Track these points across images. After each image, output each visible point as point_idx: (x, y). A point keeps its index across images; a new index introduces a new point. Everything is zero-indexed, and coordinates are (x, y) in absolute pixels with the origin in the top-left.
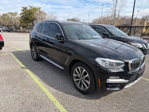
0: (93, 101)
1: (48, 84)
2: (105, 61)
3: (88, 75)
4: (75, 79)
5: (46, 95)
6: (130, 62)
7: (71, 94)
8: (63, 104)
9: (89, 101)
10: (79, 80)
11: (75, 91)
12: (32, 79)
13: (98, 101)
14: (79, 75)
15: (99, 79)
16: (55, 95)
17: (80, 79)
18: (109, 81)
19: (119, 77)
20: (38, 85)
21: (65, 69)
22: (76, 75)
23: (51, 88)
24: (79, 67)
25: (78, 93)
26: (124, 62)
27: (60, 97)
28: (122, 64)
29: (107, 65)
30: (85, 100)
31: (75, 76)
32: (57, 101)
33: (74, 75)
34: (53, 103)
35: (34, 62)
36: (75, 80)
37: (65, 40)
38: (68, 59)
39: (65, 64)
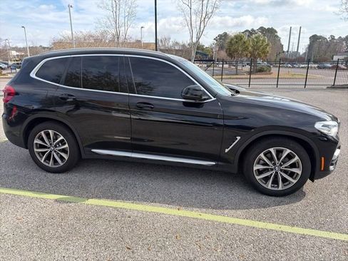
1: (205, 207)
3: (296, 159)
4: (258, 176)
7: (269, 205)
14: (271, 165)
15: (323, 158)
17: (274, 172)
21: (219, 163)
24: (271, 149)
31: (256, 170)
32: (277, 225)
34: (282, 231)
37: (213, 99)
38: (239, 138)
39: (227, 150)
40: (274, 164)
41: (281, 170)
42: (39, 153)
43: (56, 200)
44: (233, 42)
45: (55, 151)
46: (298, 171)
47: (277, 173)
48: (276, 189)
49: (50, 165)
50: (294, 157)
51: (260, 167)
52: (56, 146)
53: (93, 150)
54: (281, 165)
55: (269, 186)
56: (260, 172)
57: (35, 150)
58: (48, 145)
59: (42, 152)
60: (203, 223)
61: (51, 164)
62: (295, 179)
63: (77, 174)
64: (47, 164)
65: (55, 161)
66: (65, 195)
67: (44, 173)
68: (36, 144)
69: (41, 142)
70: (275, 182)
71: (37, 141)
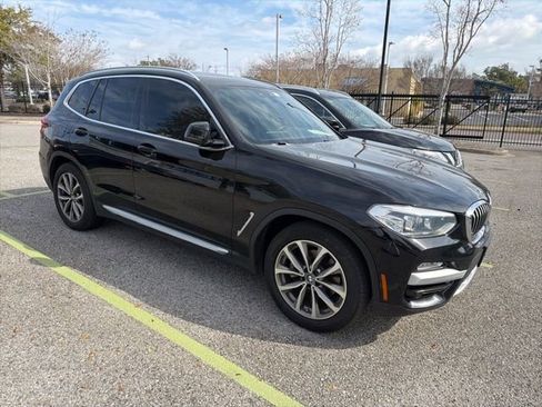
0: (359, 352)
1: (175, 313)
2: (401, 215)
3: (337, 266)
4: (283, 285)
5: (192, 355)
6: (470, 213)
7: (276, 338)
8: (268, 377)
9: (346, 353)
10: (301, 287)
11: (286, 326)
12: (104, 303)
13: (372, 348)
14: (301, 270)
15: (383, 277)
16: (224, 350)
17: (305, 283)
18: (415, 278)
19: (440, 264)
20: (140, 323)
21: (234, 253)
22: (286, 271)
23: (196, 326)
24: (299, 243)
25: (299, 331)
26: (452, 215)
27: (247, 356)
28: (447, 220)
29: (407, 228)
30: (333, 352)
31: (280, 274)
32: (239, 370)
33: (277, 271)
34: (232, 380)
35: (76, 234)
36: (281, 288)
37: (231, 146)
38: (252, 214)
39: (239, 233)
40: (306, 271)
43: (32, 260)
45: (74, 202)
46: (342, 292)
47: (309, 286)
48: (307, 315)
49: (70, 218)
50: (334, 263)
53: (105, 206)
54: (315, 273)
55: (297, 306)
57: (59, 197)
58: (69, 192)
59: (64, 201)
62: (336, 304)
63: (93, 236)
64: (67, 216)
65: (74, 213)
66: (48, 255)
68: (60, 189)
71: (60, 186)
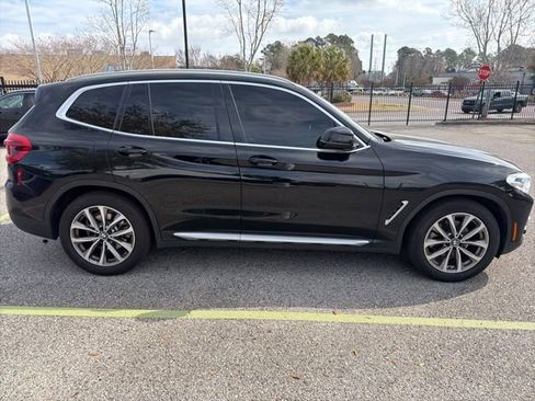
1: (368, 306)
3: (482, 227)
4: (430, 255)
10: (447, 252)
12: (306, 322)
14: (448, 238)
15: (516, 225)
17: (451, 248)
20: (366, 324)
21: (376, 241)
22: (434, 242)
24: (449, 216)
31: (428, 247)
33: (426, 245)
36: (429, 258)
37: (366, 147)
38: (405, 203)
39: (387, 222)
40: (452, 237)
41: (460, 245)
42: (79, 244)
43: (138, 318)
44: (296, 57)
45: (109, 240)
46: (483, 244)
47: (454, 249)
48: (454, 271)
49: (100, 263)
50: (479, 225)
51: (432, 243)
52: (110, 232)
53: (175, 234)
54: (460, 238)
55: (444, 268)
56: (432, 250)
57: (74, 240)
58: (97, 230)
59: (84, 244)
60: (379, 329)
61: (102, 262)
62: (478, 255)
64: (95, 263)
65: (109, 256)
66: (147, 308)
67: (91, 277)
68: (75, 229)
69: (82, 227)
70: (453, 262)
71: (76, 225)
